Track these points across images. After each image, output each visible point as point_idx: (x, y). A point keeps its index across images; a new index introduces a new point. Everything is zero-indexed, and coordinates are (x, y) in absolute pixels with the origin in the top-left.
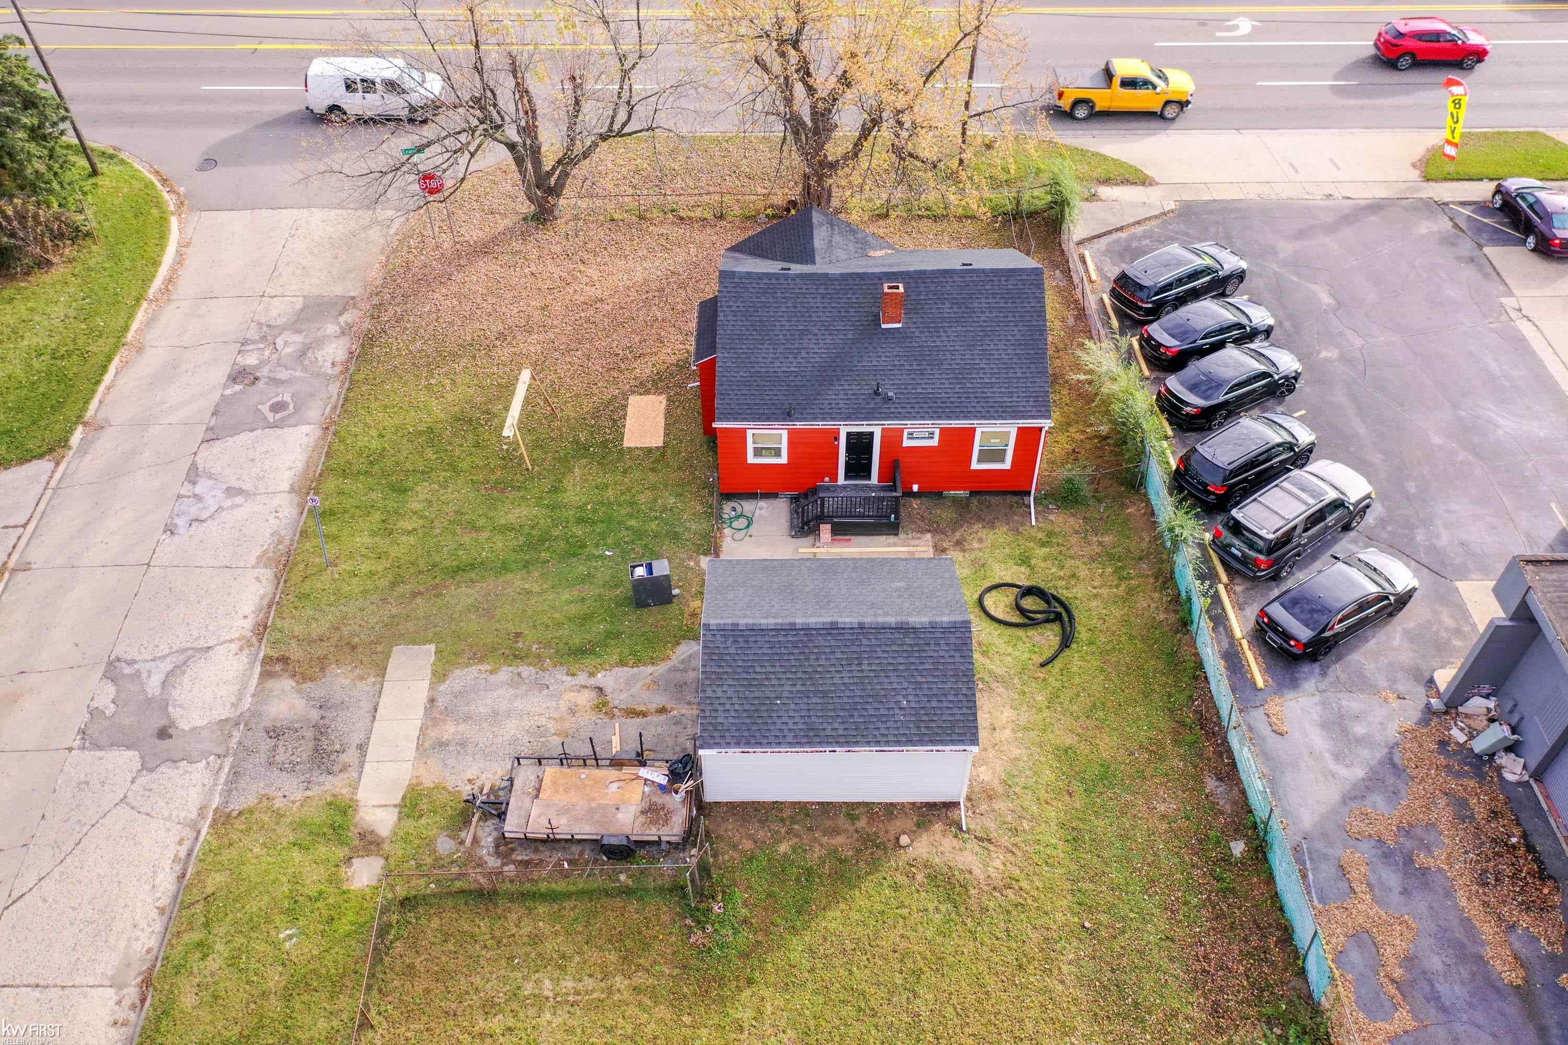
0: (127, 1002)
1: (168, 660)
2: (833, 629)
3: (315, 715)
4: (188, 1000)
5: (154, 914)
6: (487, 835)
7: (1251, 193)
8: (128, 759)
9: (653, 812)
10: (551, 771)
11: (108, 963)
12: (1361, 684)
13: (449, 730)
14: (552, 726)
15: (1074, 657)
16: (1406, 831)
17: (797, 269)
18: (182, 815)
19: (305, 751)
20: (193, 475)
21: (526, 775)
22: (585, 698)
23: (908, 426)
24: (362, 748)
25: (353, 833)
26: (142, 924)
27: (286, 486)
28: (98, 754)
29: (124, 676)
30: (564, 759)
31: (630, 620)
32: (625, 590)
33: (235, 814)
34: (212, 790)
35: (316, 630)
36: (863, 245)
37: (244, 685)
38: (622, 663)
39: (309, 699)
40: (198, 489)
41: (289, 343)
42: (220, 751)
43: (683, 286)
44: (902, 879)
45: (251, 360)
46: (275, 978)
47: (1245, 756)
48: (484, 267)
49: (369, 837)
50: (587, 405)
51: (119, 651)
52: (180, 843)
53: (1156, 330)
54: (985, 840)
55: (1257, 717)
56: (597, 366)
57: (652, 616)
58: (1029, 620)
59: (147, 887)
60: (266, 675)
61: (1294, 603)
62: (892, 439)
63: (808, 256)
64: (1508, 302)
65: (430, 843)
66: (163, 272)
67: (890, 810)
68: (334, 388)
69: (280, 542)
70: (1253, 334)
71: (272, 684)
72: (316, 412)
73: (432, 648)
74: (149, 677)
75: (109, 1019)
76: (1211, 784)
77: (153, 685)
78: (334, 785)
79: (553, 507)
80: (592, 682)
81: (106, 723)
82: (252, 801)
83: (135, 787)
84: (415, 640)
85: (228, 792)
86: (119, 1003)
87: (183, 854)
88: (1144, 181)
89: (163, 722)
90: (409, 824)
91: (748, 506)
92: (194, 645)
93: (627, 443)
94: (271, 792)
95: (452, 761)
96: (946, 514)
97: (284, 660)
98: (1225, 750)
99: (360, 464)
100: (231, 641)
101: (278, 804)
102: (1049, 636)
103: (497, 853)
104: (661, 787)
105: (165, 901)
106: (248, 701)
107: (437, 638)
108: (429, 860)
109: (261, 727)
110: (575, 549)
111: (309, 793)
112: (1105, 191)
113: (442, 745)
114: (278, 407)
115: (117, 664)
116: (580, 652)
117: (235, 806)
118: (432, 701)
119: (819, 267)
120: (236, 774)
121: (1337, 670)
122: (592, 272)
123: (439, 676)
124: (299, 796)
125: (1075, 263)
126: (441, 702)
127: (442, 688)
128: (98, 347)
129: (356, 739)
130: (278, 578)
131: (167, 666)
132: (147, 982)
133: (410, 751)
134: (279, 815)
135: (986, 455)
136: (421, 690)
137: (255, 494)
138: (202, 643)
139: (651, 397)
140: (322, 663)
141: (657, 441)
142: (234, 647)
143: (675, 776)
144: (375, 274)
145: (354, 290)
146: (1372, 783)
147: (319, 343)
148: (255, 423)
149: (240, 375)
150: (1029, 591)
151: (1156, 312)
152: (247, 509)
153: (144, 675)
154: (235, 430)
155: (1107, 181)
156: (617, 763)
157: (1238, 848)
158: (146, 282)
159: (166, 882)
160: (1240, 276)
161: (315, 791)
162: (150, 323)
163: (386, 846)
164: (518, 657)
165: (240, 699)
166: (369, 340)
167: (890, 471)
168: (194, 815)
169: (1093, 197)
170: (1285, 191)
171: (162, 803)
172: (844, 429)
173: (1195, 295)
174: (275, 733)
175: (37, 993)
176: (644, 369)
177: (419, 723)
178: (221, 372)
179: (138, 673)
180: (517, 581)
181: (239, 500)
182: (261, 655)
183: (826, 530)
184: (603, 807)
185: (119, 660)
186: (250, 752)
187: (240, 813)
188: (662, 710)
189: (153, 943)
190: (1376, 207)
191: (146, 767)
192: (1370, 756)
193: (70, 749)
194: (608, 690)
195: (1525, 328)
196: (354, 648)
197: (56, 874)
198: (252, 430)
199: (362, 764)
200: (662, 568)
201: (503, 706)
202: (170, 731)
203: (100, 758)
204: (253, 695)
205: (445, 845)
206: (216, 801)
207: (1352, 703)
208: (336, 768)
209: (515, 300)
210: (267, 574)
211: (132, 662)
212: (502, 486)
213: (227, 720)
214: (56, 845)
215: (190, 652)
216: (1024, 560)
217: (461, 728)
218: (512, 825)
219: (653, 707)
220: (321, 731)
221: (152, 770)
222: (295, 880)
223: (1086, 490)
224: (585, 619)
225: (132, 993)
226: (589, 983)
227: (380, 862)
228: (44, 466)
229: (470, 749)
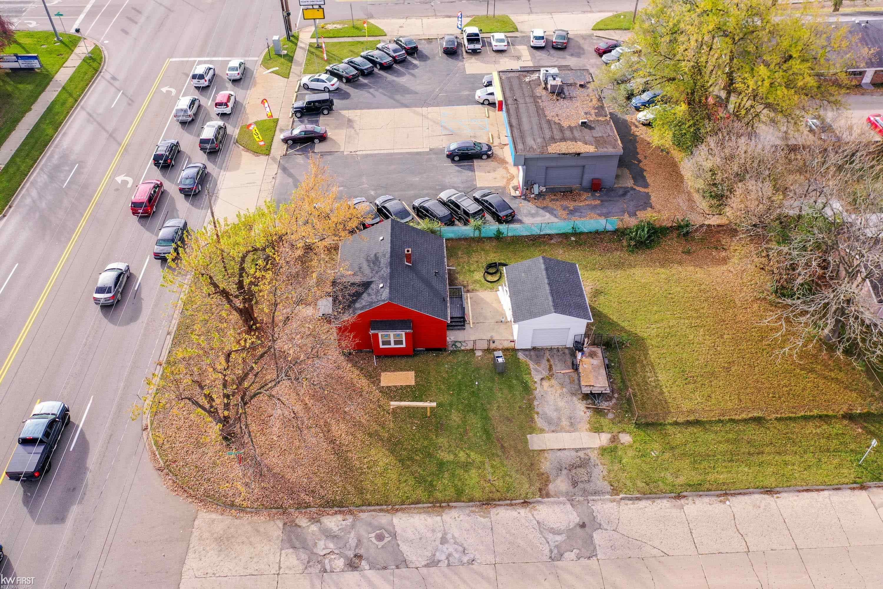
0: (687, 502)
1: (547, 536)
3: (564, 472)
4: (680, 482)
5: (655, 504)
6: (606, 404)
8: (597, 536)
9: (592, 355)
11: (675, 512)
13: (565, 423)
14: (559, 391)
16: (564, 210)
18: (615, 507)
19: (581, 471)
20: (432, 564)
22: (546, 384)
24: (577, 450)
25: (612, 445)
26: (659, 506)
27: (439, 518)
28: (598, 548)
29: (558, 552)
31: (509, 373)
32: (494, 376)
33: (612, 488)
34: (603, 500)
35: (523, 482)
37: (553, 503)
38: (530, 374)
39: (558, 476)
40: (443, 557)
41: (325, 547)
42: (586, 502)
44: (597, 303)
45: (339, 564)
49: (613, 440)
51: (546, 559)
52: (627, 504)
59: (646, 509)
60: (548, 495)
65: (612, 420)
68: (363, 514)
69: (473, 512)
71: (552, 493)
72: (383, 519)
73: (529, 436)
74: (557, 541)
75: (693, 505)
76: (552, 241)
77: (561, 538)
78: (594, 456)
79: (451, 405)
80: (539, 382)
81: (583, 550)
82: (606, 483)
83: (609, 528)
84: (526, 442)
85: (603, 493)
86: (688, 504)
87: (631, 502)
89: (578, 528)
90: (605, 429)
92: (537, 529)
93: (413, 383)
94: (601, 477)
95: (578, 420)
97: (540, 490)
100: (533, 515)
101: (605, 473)
103: (611, 400)
104: (582, 354)
105: (649, 502)
106: (562, 499)
107: (524, 435)
108: (617, 419)
109: (573, 490)
110: (474, 395)
111: (599, 464)
113: (572, 424)
114: (380, 538)
115: (553, 557)
116: (526, 388)
117: (609, 488)
118: (553, 431)
120: (595, 493)
123: (542, 431)
124: (601, 467)
126: (553, 428)
127: (547, 429)
129: (574, 454)
130: (496, 506)
131: (550, 537)
132: (679, 497)
133: (577, 434)
134: (609, 472)
136: (548, 436)
137: (444, 530)
138: (536, 526)
139: (382, 378)
140: (540, 475)
141: (412, 374)
142: (535, 513)
146: (550, 212)
148: (392, 547)
149: (353, 566)
152: (454, 532)
153: (557, 543)
154: (398, 555)
157: (573, 239)
159: (643, 503)
161: (598, 462)
163: (614, 434)
164: (530, 407)
165: (561, 503)
166: (326, 505)
168: (615, 503)
171: (613, 516)
174: (575, 484)
175: (693, 531)
177: (564, 434)
178: (349, 576)
179: (557, 547)
180: (493, 413)
181: (449, 536)
182: (540, 499)
184: (593, 368)
185: (551, 557)
186: (585, 490)
187: (612, 485)
188: (548, 360)
189: (665, 501)
191: (600, 527)
193: (598, 560)
194: (542, 377)
196: (532, 464)
197: (651, 543)
198: (398, 545)
199: (584, 449)
201: (552, 407)
202: (581, 524)
203: (599, 546)
204: (559, 498)
205: (611, 416)
206: (608, 497)
208: (587, 457)
210: (493, 511)
211: (551, 551)
212: (439, 425)
213: (571, 505)
214: (640, 548)
215: (542, 529)
217: (563, 420)
219: (547, 363)
220: (572, 467)
221: (600, 525)
222: (633, 458)
224: (510, 387)
225: (683, 501)
226: (647, 369)
227: (621, 435)
229: (572, 415)
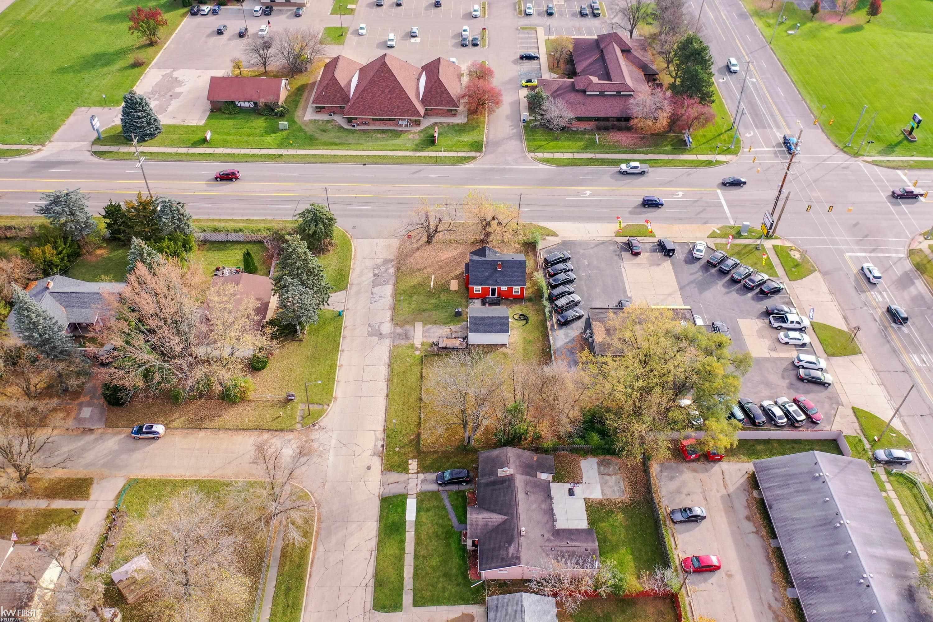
2: (488, 317)
3: (404, 332)
4: (396, 367)
6: (436, 348)
7: (578, 239)
8: (376, 338)
9: (461, 344)
10: (445, 339)
11: (382, 363)
12: (572, 329)
13: (427, 334)
14: (444, 333)
15: (527, 325)
16: (572, 348)
17: (483, 259)
18: (387, 345)
19: (404, 337)
20: (372, 294)
21: (441, 340)
22: (448, 330)
23: (502, 287)
24: (414, 337)
25: (415, 348)
26: (386, 359)
27: (389, 296)
28: (371, 337)
29: (372, 326)
30: (447, 337)
31: (454, 318)
32: (454, 313)
33: (396, 346)
34: (391, 342)
35: (402, 319)
36: (496, 253)
37: (392, 328)
38: (454, 325)
39: (403, 330)
40: (374, 296)
41: (383, 268)
42: (390, 337)
43: (459, 257)
44: (498, 355)
45: (376, 272)
46: (408, 364)
47: (551, 338)
48: (418, 254)
49: (418, 348)
50: (443, 282)
53: (550, 270)
54: (511, 349)
55: (554, 333)
56: (444, 274)
57: (458, 318)
58: (521, 320)
59: (385, 354)
60: (395, 327)
61: (563, 317)
62: (499, 289)
63: (485, 256)
64: (622, 264)
65: (427, 349)
66: (353, 253)
67: (497, 345)
68: (394, 278)
69: (391, 305)
70: (568, 271)
72: (392, 282)
76: (545, 342)
77: (377, 327)
78: (411, 341)
79: (439, 300)
80: (449, 327)
81: (371, 333)
82: (398, 344)
83: (379, 342)
84: (419, 321)
85: (393, 342)
86: (386, 368)
87: (389, 350)
88: (555, 235)
90: (423, 347)
91: (474, 300)
93: (451, 289)
94: (400, 342)
95: (428, 338)
96: (508, 302)
97: (397, 324)
98: (548, 337)
99: (403, 292)
101: (403, 344)
102: (524, 322)
103: (438, 350)
104: (462, 341)
105: (388, 356)
106: (393, 330)
107: (422, 321)
108: (427, 351)
109: (396, 334)
110: (444, 307)
111: (407, 343)
112: (547, 238)
113: (426, 336)
114: (384, 281)
116: (447, 323)
117: (395, 344)
118: (423, 330)
119: (487, 258)
120: (394, 340)
121: (569, 327)
122: (440, 254)
123: (424, 327)
124: (405, 343)
125: (538, 254)
126: (425, 330)
128: (347, 269)
129: (412, 336)
130: (392, 311)
131: (378, 325)
132: (389, 365)
133: (421, 338)
134: (403, 346)
135: (515, 292)
136: (421, 329)
137: (384, 297)
138: (383, 321)
139: (455, 281)
140: (404, 325)
141: (457, 289)
142: (388, 322)
143: (464, 339)
144: (396, 254)
145: (392, 257)
146: (569, 342)
147: (389, 268)
148: (380, 284)
149: (375, 275)
150: (522, 315)
151: (552, 265)
152: (384, 300)
154: (378, 285)
155: (548, 235)
156: (455, 338)
157: (548, 350)
158: (351, 255)
159: (388, 354)
160: (569, 258)
162: (354, 264)
163: (420, 349)
164: (436, 324)
165: (391, 330)
166: (398, 269)
167: (499, 294)
168: (389, 345)
169: (544, 239)
170: (585, 238)
171: (383, 344)
172: (491, 287)
173: (558, 263)
174: (399, 335)
175: (374, 367)
176: (453, 275)
177: (422, 334)
178: (371, 275)
179: (374, 326)
180: (434, 313)
182: (393, 323)
183: (487, 304)
184: (454, 344)
185: (370, 323)
186: (395, 337)
188: (461, 330)
189: (388, 361)
190: (603, 243)
192: (570, 338)
193: (366, 337)
194: (452, 328)
195: (623, 270)
196: (408, 323)
197: (371, 353)
198: (381, 286)
199: (414, 339)
200: (460, 310)
201: (435, 331)
202: (381, 334)
205: (429, 349)
206: (392, 344)
207: (570, 331)
208: (410, 339)
209: (426, 260)
210: (390, 311)
211: (372, 324)
212: (429, 296)
213: (390, 333)
214: (370, 349)
215: (381, 323)
216: (522, 310)
217: (429, 334)
218: (440, 345)
219: (459, 330)
220: (406, 335)
221: (380, 339)
222: (408, 354)
223: (534, 299)
224: (447, 318)
227: (419, 351)
228: (344, 292)
229: (431, 337)
